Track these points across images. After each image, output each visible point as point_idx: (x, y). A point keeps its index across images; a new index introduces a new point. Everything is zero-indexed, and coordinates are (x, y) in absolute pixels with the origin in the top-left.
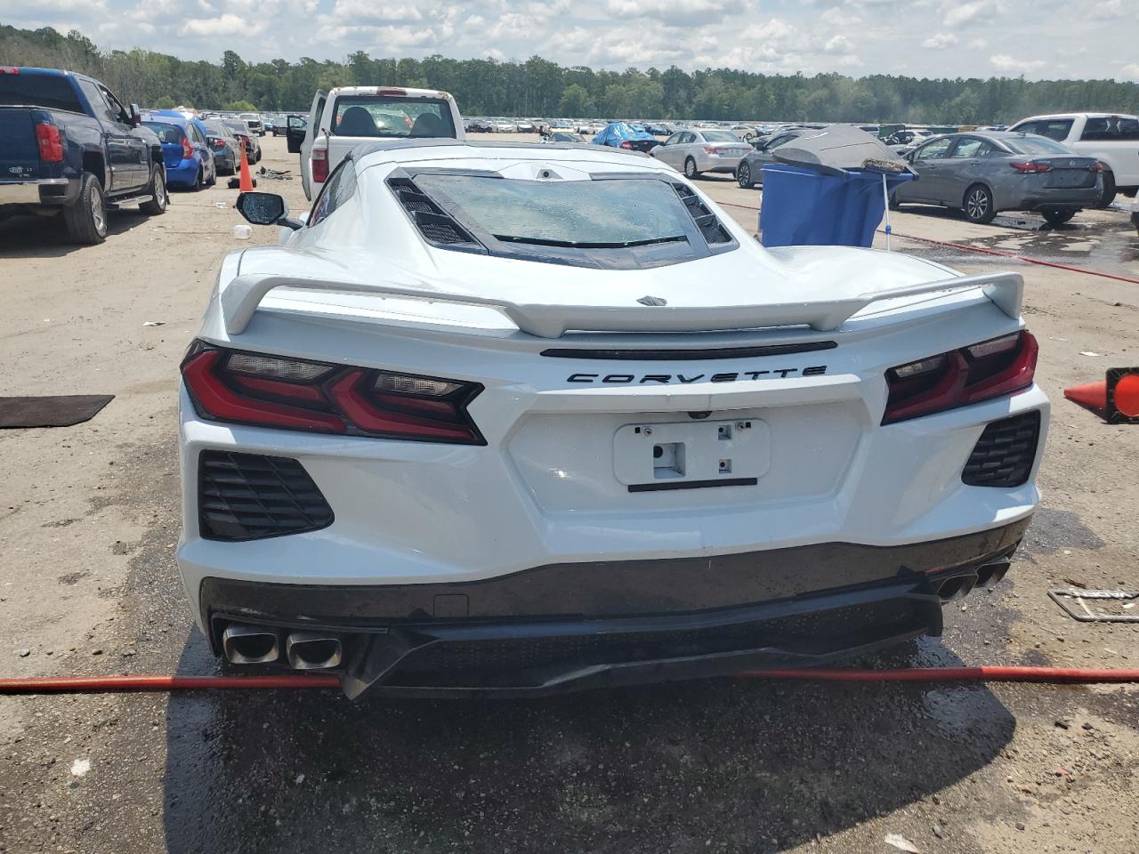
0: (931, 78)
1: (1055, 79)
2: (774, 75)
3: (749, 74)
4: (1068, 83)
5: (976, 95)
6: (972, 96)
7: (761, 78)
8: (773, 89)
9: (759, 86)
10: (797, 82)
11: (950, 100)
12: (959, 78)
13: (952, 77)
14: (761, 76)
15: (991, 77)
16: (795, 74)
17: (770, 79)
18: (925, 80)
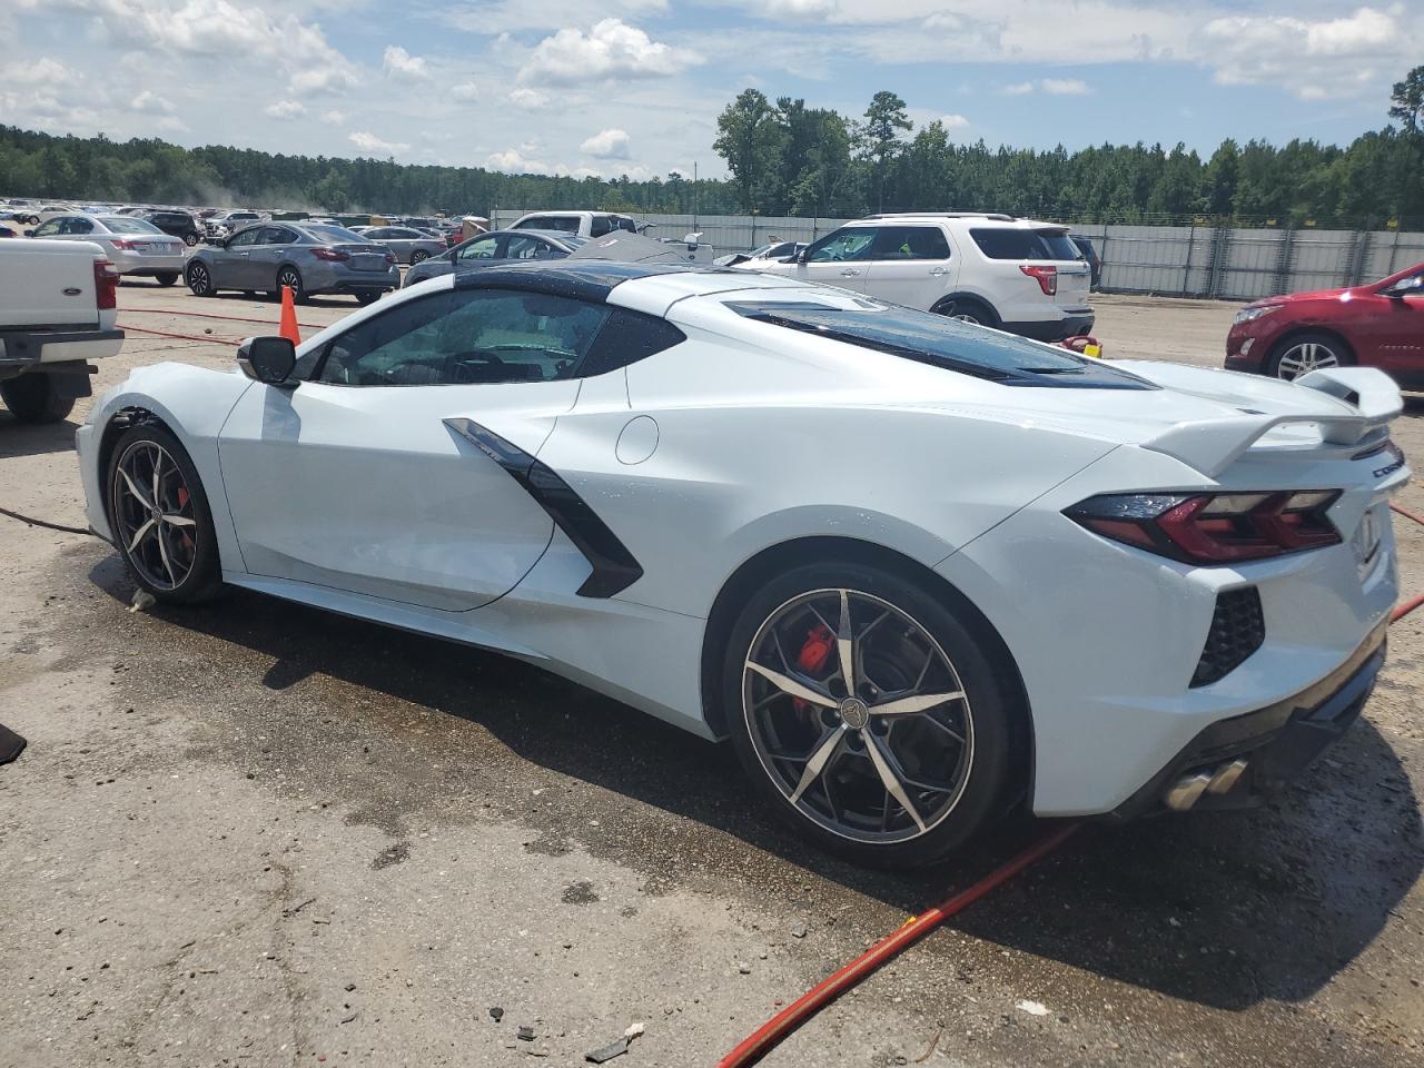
0: (287, 154)
1: (425, 164)
2: (63, 135)
3: (24, 131)
4: (438, 170)
5: (344, 177)
6: (341, 179)
7: (44, 139)
8: (67, 155)
9: (45, 149)
10: (101, 146)
11: (315, 182)
12: (321, 157)
13: (312, 155)
14: (43, 136)
15: (358, 157)
16: (96, 136)
17: (57, 140)
18: (279, 157)
